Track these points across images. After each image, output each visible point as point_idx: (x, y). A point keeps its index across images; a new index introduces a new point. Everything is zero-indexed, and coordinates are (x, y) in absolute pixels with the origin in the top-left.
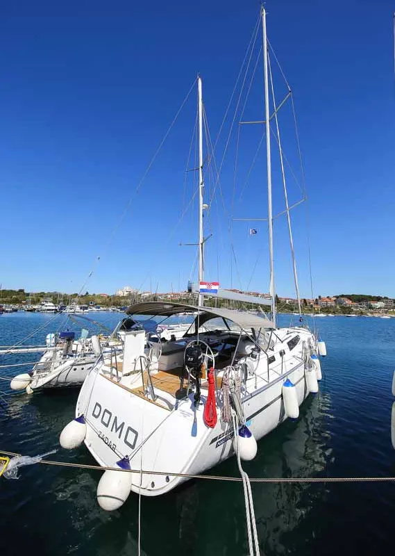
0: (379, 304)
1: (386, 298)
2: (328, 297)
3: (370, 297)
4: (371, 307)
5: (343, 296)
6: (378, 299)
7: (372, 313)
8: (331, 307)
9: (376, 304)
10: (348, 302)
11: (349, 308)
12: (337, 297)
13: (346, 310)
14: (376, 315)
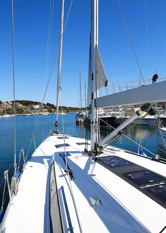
0: (37, 107)
1: (40, 103)
2: (7, 102)
3: (32, 102)
4: (33, 109)
5: (17, 101)
6: (36, 103)
7: (34, 112)
8: (10, 109)
9: (35, 107)
10: (20, 106)
11: (21, 109)
12: (13, 102)
13: (20, 111)
14: (37, 113)
